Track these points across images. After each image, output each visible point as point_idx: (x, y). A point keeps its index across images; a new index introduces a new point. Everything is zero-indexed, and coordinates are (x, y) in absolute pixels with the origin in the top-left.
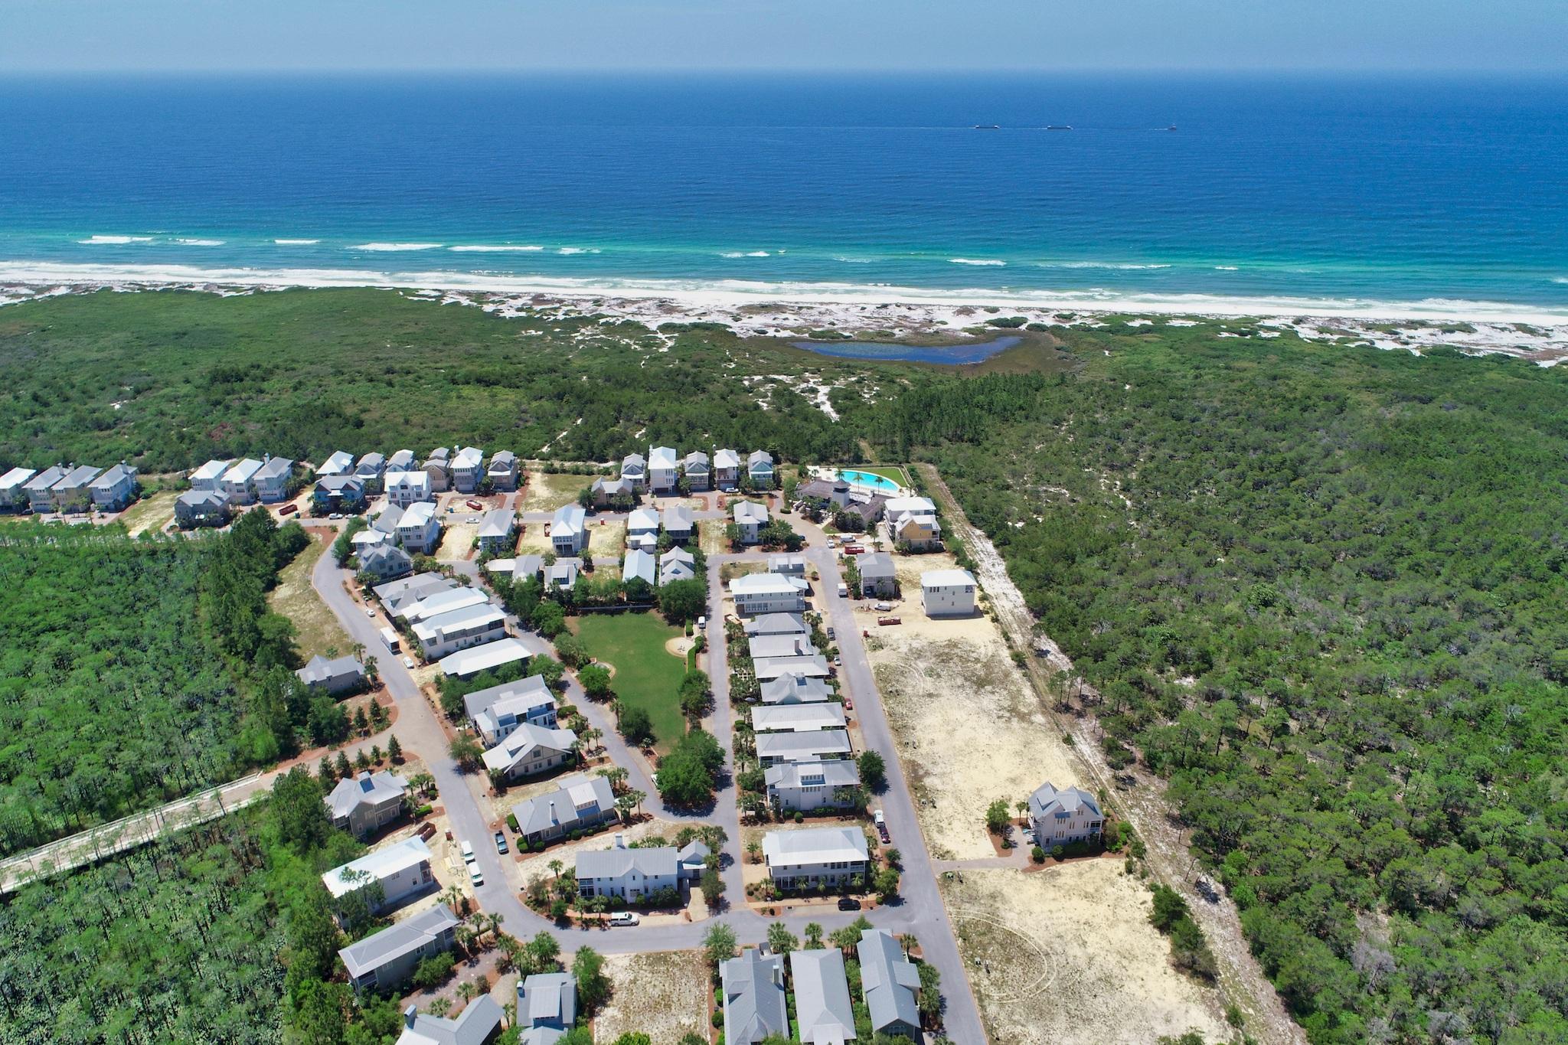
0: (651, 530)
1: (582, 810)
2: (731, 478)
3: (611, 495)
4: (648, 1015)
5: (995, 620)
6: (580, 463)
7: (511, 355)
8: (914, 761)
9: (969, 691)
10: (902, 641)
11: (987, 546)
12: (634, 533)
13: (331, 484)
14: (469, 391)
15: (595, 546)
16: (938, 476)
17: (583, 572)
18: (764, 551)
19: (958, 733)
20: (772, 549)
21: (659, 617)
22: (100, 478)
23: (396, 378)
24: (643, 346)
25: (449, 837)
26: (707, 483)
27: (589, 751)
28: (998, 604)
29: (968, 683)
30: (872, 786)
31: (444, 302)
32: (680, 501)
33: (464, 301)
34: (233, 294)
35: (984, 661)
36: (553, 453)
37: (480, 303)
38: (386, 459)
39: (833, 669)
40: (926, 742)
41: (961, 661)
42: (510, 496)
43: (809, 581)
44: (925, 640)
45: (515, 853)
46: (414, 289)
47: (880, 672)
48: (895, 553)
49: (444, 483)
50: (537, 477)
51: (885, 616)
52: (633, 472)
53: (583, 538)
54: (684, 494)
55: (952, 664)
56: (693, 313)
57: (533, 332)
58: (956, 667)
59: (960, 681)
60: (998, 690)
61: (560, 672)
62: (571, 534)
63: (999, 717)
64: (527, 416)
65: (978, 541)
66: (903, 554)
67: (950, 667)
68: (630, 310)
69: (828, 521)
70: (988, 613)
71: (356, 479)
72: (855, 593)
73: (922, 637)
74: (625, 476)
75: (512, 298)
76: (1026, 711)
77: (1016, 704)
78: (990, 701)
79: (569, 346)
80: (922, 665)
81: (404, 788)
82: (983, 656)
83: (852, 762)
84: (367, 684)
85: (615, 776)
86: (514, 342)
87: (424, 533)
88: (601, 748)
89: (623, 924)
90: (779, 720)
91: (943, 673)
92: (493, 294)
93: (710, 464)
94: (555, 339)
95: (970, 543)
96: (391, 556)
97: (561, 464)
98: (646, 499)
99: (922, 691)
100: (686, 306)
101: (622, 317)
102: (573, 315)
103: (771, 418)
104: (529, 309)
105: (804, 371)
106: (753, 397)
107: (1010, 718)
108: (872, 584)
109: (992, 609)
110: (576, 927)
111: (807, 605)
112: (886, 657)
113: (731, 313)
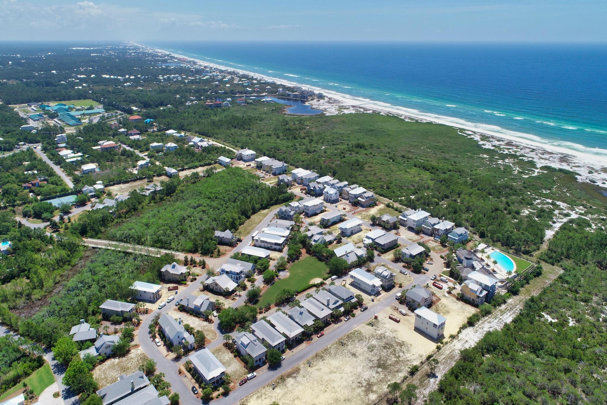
0: (372, 239)
1: (196, 307)
2: (440, 234)
3: (384, 221)
4: (119, 369)
5: (439, 348)
7: (458, 162)
8: (300, 370)
9: (370, 364)
10: (384, 329)
11: (508, 318)
12: (367, 237)
13: (312, 185)
14: (414, 170)
15: (355, 237)
16: (555, 277)
17: (335, 242)
18: (404, 267)
19: (334, 374)
20: (408, 268)
21: (328, 270)
22: (277, 164)
23: (400, 159)
24: (519, 172)
25: (176, 293)
26: (429, 232)
27: (236, 295)
28: (453, 343)
29: (376, 362)
30: (270, 365)
31: (469, 137)
32: (412, 235)
33: (477, 138)
34: (410, 121)
35: (401, 359)
36: (401, 201)
37: (482, 140)
38: (338, 183)
39: (341, 321)
40: (317, 367)
41: (391, 352)
42: (361, 209)
43: (397, 286)
44: (394, 335)
45: (177, 307)
46: (465, 130)
47: (354, 333)
48: (454, 296)
49: (347, 197)
50: (382, 206)
51: (397, 316)
52: (404, 216)
53: (354, 232)
54: (418, 233)
55: (385, 351)
56: (573, 165)
57: (485, 156)
58: (384, 353)
59: (375, 359)
60: (381, 373)
61: (266, 268)
62: (344, 228)
63: (359, 383)
64: (416, 185)
65: (509, 314)
66: (458, 299)
67: (382, 351)
68: (543, 156)
69: (450, 269)
70: (442, 343)
71: (320, 186)
72: (402, 300)
73: (395, 333)
74: (400, 217)
75: (499, 141)
76: (374, 390)
77: (376, 384)
78: (369, 374)
79: (489, 165)
80: (374, 342)
81: (182, 273)
82: (404, 357)
83: (265, 349)
84: (231, 244)
85: (220, 304)
86: (470, 157)
87: (310, 209)
88: (240, 296)
89: (156, 343)
90: (277, 321)
91: (375, 351)
92: (493, 138)
93: (435, 224)
94: (489, 161)
95: (503, 312)
96: (286, 211)
97: (397, 205)
98: (402, 230)
99: (353, 351)
100: (575, 161)
101: (533, 158)
102: (513, 153)
103: (517, 219)
104: (498, 147)
105: (583, 205)
106: (527, 208)
107: (362, 386)
108: (410, 300)
109: (447, 343)
110: (151, 335)
111: (378, 294)
112: (367, 330)
113: (593, 169)
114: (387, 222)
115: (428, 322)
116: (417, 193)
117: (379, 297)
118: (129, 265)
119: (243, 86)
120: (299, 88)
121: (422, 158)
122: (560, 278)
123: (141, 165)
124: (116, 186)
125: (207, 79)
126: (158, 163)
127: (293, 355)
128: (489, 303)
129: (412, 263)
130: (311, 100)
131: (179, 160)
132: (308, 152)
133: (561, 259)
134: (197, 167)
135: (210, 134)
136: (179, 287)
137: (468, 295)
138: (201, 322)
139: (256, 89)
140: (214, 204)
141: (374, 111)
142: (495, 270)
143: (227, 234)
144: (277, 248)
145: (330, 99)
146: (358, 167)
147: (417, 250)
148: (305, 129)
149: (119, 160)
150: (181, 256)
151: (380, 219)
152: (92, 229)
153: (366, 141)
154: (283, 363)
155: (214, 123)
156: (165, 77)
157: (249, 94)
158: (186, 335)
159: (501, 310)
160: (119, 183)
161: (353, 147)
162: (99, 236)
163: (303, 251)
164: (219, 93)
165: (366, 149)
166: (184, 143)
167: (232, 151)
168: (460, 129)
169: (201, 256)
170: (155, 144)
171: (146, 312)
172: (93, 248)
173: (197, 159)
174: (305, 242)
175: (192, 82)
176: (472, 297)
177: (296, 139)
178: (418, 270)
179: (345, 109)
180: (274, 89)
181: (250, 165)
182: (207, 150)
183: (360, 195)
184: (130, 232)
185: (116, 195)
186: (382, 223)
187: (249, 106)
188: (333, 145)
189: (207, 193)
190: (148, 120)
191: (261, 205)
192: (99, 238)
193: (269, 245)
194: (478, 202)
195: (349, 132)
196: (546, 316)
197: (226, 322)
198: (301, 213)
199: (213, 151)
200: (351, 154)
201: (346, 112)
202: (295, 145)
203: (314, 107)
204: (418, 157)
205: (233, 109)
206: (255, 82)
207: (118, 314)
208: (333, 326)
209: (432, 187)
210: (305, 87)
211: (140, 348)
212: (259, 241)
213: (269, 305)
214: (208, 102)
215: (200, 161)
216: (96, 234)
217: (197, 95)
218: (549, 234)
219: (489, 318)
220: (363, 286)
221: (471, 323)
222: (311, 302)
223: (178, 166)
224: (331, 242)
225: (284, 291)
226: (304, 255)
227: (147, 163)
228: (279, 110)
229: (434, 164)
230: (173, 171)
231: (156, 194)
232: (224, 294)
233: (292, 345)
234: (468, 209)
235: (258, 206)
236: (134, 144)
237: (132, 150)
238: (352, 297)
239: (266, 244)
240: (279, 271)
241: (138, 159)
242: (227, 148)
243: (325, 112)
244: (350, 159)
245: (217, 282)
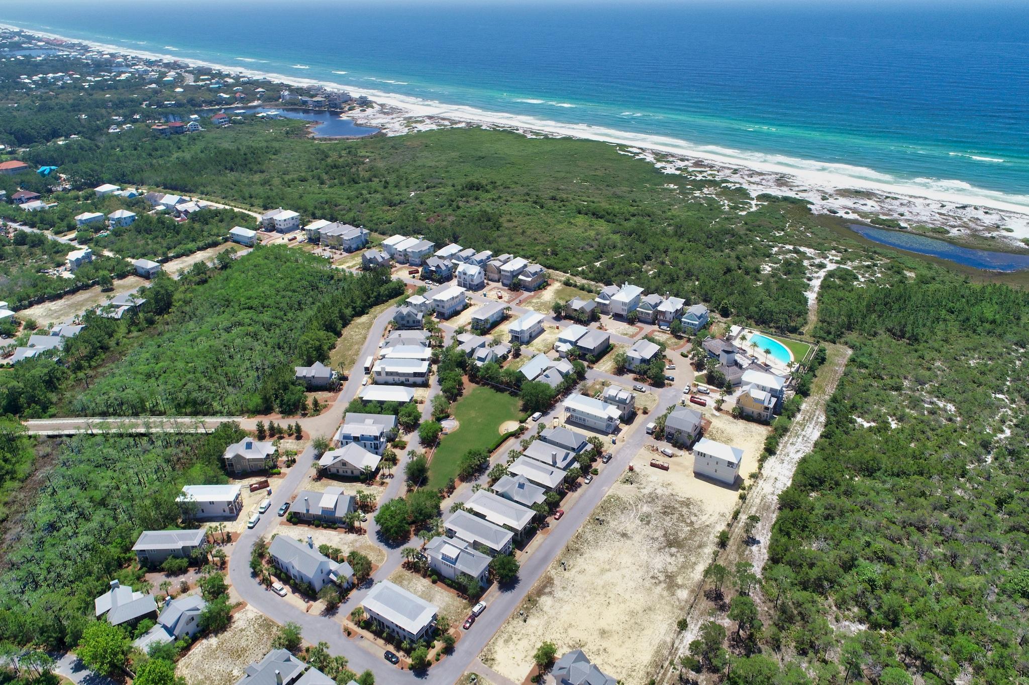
0: (571, 342)
1: (325, 510)
2: (668, 319)
3: (576, 310)
4: (226, 655)
5: (743, 498)
6: (593, 283)
7: (637, 200)
8: (553, 579)
9: (656, 545)
10: (651, 485)
11: (814, 433)
12: (561, 340)
13: (432, 263)
14: (580, 220)
15: (537, 342)
16: (845, 361)
17: (510, 357)
18: (636, 379)
19: (608, 574)
20: (643, 380)
21: (520, 403)
22: (349, 233)
23: (551, 203)
24: (731, 208)
25: (269, 493)
26: (650, 318)
27: (383, 475)
28: (760, 485)
29: (663, 539)
30: (499, 582)
31: (637, 157)
32: (623, 326)
33: (650, 158)
34: (534, 137)
35: (696, 527)
36: (583, 272)
37: (658, 161)
38: (474, 254)
39: (580, 485)
40: (577, 569)
41: (678, 519)
42: (526, 294)
43: (640, 412)
44: (670, 491)
45: (284, 518)
46: (627, 147)
47: (608, 501)
48: (727, 412)
49: (496, 277)
50: (557, 286)
51: (661, 460)
52: (604, 298)
53: (533, 334)
54: (631, 322)
55: (668, 519)
56: (797, 189)
57: (672, 186)
58: (668, 522)
59: (659, 534)
60: (678, 555)
61: (417, 417)
62: (518, 329)
63: (653, 577)
64: (595, 244)
65: (811, 426)
66: (734, 417)
67: (664, 520)
68: (752, 180)
69: (705, 372)
70: (744, 489)
71: (447, 262)
72: (660, 433)
73: (670, 487)
74: (598, 300)
75: (682, 160)
76: (680, 583)
77: (678, 573)
78: (662, 561)
79: (683, 200)
80: (646, 509)
81: (268, 455)
82: (699, 522)
83: (489, 559)
84: (333, 386)
85: (365, 497)
86: (652, 191)
87: (447, 305)
88: (391, 476)
89: (276, 592)
90: (484, 505)
91: (653, 522)
92: (673, 156)
93: (657, 305)
94: (681, 193)
95: (803, 426)
96: (409, 315)
97: (580, 281)
98: (604, 319)
99: (621, 529)
100: (797, 183)
101: (741, 184)
102: (710, 178)
103: (759, 280)
104: (684, 170)
105: (834, 249)
106: (765, 262)
107: (660, 582)
108: (673, 431)
109: (750, 487)
110: (258, 580)
111: (617, 430)
112: (626, 492)
113: (826, 193)
114: (582, 311)
115: (718, 461)
116: (601, 257)
117: (620, 435)
118: (155, 456)
119: (210, 90)
120: (320, 89)
121: (583, 198)
122: (853, 360)
123: (78, 260)
124: (35, 306)
125: (127, 80)
126: (107, 253)
127: (530, 559)
128: (780, 414)
129: (650, 373)
130: (350, 109)
131: (150, 242)
132: (391, 204)
133: (842, 333)
134: (192, 252)
135: (189, 186)
136: (270, 480)
137: (750, 409)
138: (343, 535)
139: (237, 95)
140: (266, 317)
141: (468, 123)
142: (768, 363)
143: (318, 371)
144: (419, 381)
145: (382, 105)
146: (490, 224)
147: (648, 351)
148: (363, 163)
149: (18, 255)
150: (248, 424)
151: (567, 307)
152: (32, 400)
153: (477, 176)
154: (521, 574)
155: (184, 164)
156: (35, 78)
157: (227, 104)
158: (333, 565)
159: (798, 423)
160: (41, 301)
161: (463, 189)
162: (52, 410)
163: (465, 379)
164: (166, 106)
165: (487, 191)
166: (144, 209)
167: (248, 216)
168: (618, 145)
169: (283, 418)
170: (87, 216)
171: (228, 539)
172: (49, 436)
173: (187, 238)
174: (463, 362)
175: (100, 87)
176: (756, 410)
177: (356, 183)
178: (659, 382)
179: (416, 122)
180: (272, 93)
181: (295, 238)
182: (202, 217)
183: (522, 271)
184: (123, 395)
185: (51, 326)
186: (574, 314)
187: (238, 127)
188: (428, 188)
189: (242, 299)
190: (46, 169)
191: (354, 308)
192: (53, 416)
193: (403, 379)
194: (698, 262)
195: (445, 163)
196: (859, 420)
197: (397, 526)
198: (431, 314)
199: (213, 218)
200: (467, 202)
201: (422, 127)
202: (361, 194)
203: (359, 122)
204: (577, 198)
205: (209, 136)
206: (230, 81)
207: (175, 554)
208: (571, 497)
209: (619, 245)
210: (331, 87)
211: (249, 607)
212: (383, 374)
213: (452, 481)
214: (158, 125)
215: (194, 240)
216: (43, 410)
217: (126, 111)
218: (811, 296)
219: (790, 437)
220: (590, 422)
221: (770, 450)
222: (525, 463)
223: (155, 255)
224: (504, 357)
225: (470, 453)
226: (469, 388)
227: (87, 256)
228: (297, 132)
229: (605, 205)
230: (149, 264)
231: (136, 314)
232: (362, 477)
233: (522, 541)
234: (689, 275)
235: (348, 312)
236: (37, 219)
237: (36, 231)
238: (584, 444)
239: (396, 378)
240: (439, 420)
241: (61, 250)
242: (236, 210)
243: (384, 131)
244: (469, 210)
245: (347, 459)
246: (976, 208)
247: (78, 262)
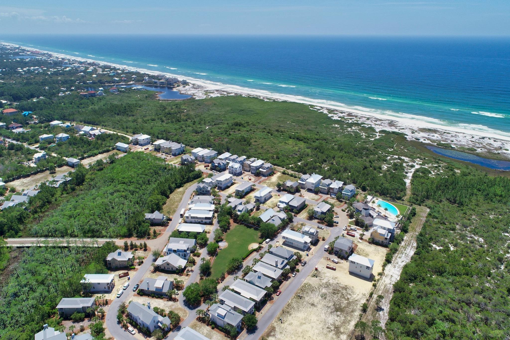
0: (286, 203)
1: (157, 289)
2: (335, 192)
3: (288, 187)
5: (374, 286)
6: (297, 173)
7: (319, 132)
8: (275, 328)
9: (329, 310)
10: (327, 278)
11: (411, 252)
12: (280, 202)
13: (216, 162)
14: (291, 141)
15: (268, 202)
16: (426, 215)
17: (255, 210)
18: (319, 223)
19: (305, 325)
20: (322, 223)
21: (259, 234)
22: (175, 146)
23: (276, 133)
24: (366, 137)
25: (129, 279)
26: (326, 191)
27: (188, 270)
28: (383, 279)
29: (333, 307)
30: (247, 329)
31: (319, 111)
32: (312, 195)
33: (325, 112)
34: (268, 101)
35: (351, 301)
36: (292, 168)
37: (330, 113)
38: (237, 158)
39: (290, 277)
40: (288, 322)
41: (341, 296)
42: (263, 178)
43: (321, 240)
44: (336, 281)
45: (136, 293)
46: (314, 106)
47: (304, 286)
48: (366, 240)
49: (248, 169)
50: (279, 174)
51: (332, 265)
52: (302, 181)
53: (267, 198)
54: (316, 193)
55: (335, 296)
56: (399, 128)
57: (336, 125)
58: (335, 298)
59: (331, 304)
60: (341, 316)
61: (206, 241)
62: (259, 196)
63: (328, 328)
64: (298, 153)
65: (409, 248)
66: (370, 243)
67: (334, 297)
68: (377, 123)
69: (354, 219)
70: (375, 281)
71: (223, 162)
72: (331, 251)
73: (336, 279)
74: (299, 181)
75: (342, 113)
76: (342, 331)
77: (341, 326)
78: (332, 319)
79: (342, 132)
80: (324, 291)
81: (129, 259)
82: (352, 298)
83: (242, 316)
84: (164, 224)
85: (178, 282)
86: (326, 128)
87: (223, 183)
88: (192, 271)
89: (130, 332)
90: (240, 287)
91: (328, 298)
92: (337, 111)
93: (329, 185)
94: (341, 129)
95: (405, 248)
96: (204, 188)
97: (290, 172)
98: (303, 191)
99: (311, 301)
100: (399, 125)
101: (371, 125)
102: (355, 122)
103: (381, 173)
104: (343, 117)
105: (419, 158)
106: (384, 164)
107: (332, 331)
108: (338, 250)
109: (378, 280)
110: (121, 325)
111: (309, 249)
112: (314, 282)
113: (414, 130)
114: (291, 187)
115: (361, 266)
116: (301, 160)
117: (311, 251)
118: (71, 258)
119: (110, 76)
120: (163, 76)
121: (292, 131)
122: (430, 214)
123: (39, 157)
124: (16, 181)
125: (70, 71)
126: (54, 155)
127: (263, 316)
128: (393, 242)
129: (326, 219)
130: (178, 86)
131: (75, 149)
132: (197, 132)
133: (424, 200)
134: (96, 155)
135: (97, 122)
136: (129, 272)
137: (378, 239)
138: (166, 302)
139: (123, 79)
140: (131, 188)
141: (236, 94)
142: (386, 215)
143: (157, 215)
144: (208, 222)
145: (193, 84)
146: (246, 143)
147: (325, 208)
148: (183, 112)
149: (9, 155)
150: (120, 242)
151: (284, 185)
152: (11, 228)
153: (239, 119)
154: (259, 325)
155: (95, 111)
156: (25, 69)
157: (117, 83)
158: (160, 318)
159: (402, 246)
160: (19, 178)
161: (232, 125)
162: (20, 234)
163: (231, 221)
164: (88, 84)
165: (244, 127)
166: (74, 133)
167: (125, 137)
168: (310, 105)
169: (138, 239)
170: (45, 136)
171: (106, 303)
172: (18, 247)
173: (94, 147)
174: (230, 212)
175: (56, 74)
176: (380, 239)
177: (180, 122)
178: (331, 224)
179: (210, 93)
180: (140, 78)
181: (148, 149)
182: (102, 137)
183: (261, 166)
184: (57, 226)
185: (23, 190)
186: (287, 189)
187: (122, 94)
188: (215, 125)
189: (120, 179)
190: (26, 113)
191: (176, 184)
192: (20, 237)
193: (199, 220)
194: (350, 163)
195: (224, 113)
196: (434, 246)
197: (194, 298)
198: (215, 188)
199: (107, 138)
200: (234, 132)
201: (213, 95)
202: (182, 127)
203: (182, 92)
204: (289, 131)
205: (108, 98)
206: (120, 72)
207: (78, 311)
208: (285, 284)
209: (310, 154)
210: (169, 75)
212: (190, 218)
213: (224, 274)
214: (83, 93)
215: (97, 149)
216: (16, 234)
217: (68, 85)
218: (408, 182)
219: (398, 254)
220: (295, 244)
221: (388, 261)
222: (261, 265)
223: (78, 156)
224: (252, 210)
225: (233, 260)
226: (233, 225)
227: (44, 156)
228: (151, 97)
229: (303, 134)
230: (74, 160)
231: (66, 185)
232: (177, 271)
233: (259, 307)
234: (346, 170)
235: (173, 186)
236: (20, 137)
237: (19, 143)
238: (292, 256)
239: (196, 220)
240: (217, 242)
241: (31, 153)
242: (119, 134)
243: (194, 97)
244: (235, 136)
245: (170, 262)
246: (489, 139)
247: (39, 159)
